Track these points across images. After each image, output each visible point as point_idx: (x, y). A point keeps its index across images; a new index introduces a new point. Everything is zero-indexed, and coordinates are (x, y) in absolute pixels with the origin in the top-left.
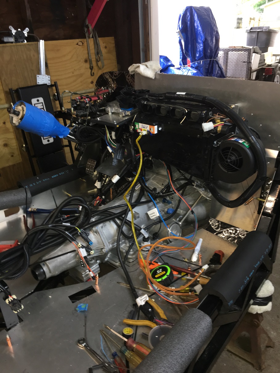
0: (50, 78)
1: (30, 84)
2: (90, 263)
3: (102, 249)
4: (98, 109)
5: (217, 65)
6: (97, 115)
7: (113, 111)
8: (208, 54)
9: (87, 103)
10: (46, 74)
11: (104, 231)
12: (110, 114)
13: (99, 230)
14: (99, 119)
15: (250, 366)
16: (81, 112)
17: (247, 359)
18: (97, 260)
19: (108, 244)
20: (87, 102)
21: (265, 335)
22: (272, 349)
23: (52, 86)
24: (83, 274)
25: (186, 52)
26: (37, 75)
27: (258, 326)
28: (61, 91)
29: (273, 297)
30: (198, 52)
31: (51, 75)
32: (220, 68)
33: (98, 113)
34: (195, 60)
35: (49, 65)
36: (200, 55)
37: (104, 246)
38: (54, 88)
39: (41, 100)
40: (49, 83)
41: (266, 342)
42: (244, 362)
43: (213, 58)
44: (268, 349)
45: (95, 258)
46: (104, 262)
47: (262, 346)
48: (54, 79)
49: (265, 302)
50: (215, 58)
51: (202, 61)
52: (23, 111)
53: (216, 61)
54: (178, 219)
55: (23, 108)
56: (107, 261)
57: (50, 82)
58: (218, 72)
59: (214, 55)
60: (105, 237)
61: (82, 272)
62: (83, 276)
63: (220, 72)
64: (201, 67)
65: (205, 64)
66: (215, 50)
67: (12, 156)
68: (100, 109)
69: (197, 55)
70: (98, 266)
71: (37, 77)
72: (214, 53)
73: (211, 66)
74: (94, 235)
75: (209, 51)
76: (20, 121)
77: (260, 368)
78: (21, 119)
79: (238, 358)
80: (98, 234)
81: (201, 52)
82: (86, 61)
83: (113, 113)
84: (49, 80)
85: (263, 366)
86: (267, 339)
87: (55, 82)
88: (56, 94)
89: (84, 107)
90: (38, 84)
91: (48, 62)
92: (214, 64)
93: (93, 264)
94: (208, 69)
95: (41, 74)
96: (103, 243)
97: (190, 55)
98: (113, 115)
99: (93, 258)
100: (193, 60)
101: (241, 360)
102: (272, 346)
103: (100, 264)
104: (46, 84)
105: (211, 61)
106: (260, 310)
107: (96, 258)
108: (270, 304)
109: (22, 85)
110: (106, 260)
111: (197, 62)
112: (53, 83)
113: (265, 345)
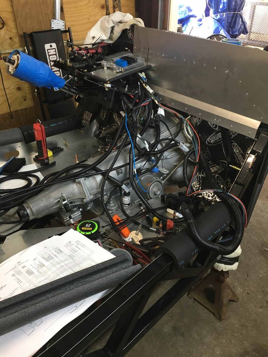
0: (64, 23)
1: (44, 28)
2: (73, 210)
3: (84, 199)
4: (95, 62)
5: (241, 19)
6: (93, 69)
7: (108, 66)
8: (232, 7)
9: (83, 56)
10: (61, 19)
11: (86, 183)
12: (105, 68)
13: (81, 182)
14: (93, 74)
15: (212, 315)
16: (77, 65)
17: (210, 309)
18: (79, 208)
19: (89, 195)
20: (84, 54)
21: (229, 290)
22: (235, 303)
23: (65, 31)
24: (65, 220)
25: (210, 2)
26: (52, 20)
27: (223, 282)
28: (74, 38)
29: (240, 258)
30: (222, 4)
31: (66, 20)
32: (244, 23)
33: (95, 67)
34: (218, 12)
35: (65, 10)
36: (224, 6)
37: (85, 196)
38: (68, 33)
39: (54, 45)
40: (63, 29)
41: (230, 296)
42: (207, 311)
43: (237, 11)
44: (231, 302)
45: (77, 206)
46: (86, 210)
47: (224, 299)
48: (69, 24)
49: (231, 262)
50: (239, 12)
51: (225, 13)
52: (18, 60)
53: (240, 15)
54: (162, 178)
55: (18, 57)
56: (89, 210)
57: (64, 27)
58: (240, 27)
59: (238, 8)
60: (86, 188)
61: (64, 217)
62: (65, 221)
63: (243, 27)
64: (224, 20)
65: (228, 17)
66: (240, 2)
67: (25, 100)
68: (97, 62)
69: (221, 7)
70: (80, 213)
71: (52, 22)
72: (239, 6)
73: (234, 19)
74: (77, 185)
75: (234, 4)
76: (15, 69)
77: (220, 319)
78: (16, 68)
79: (202, 307)
80: (80, 185)
81: (225, 4)
82: (103, 7)
83: (108, 68)
84: (63, 26)
85: (224, 316)
86: (231, 294)
87: (69, 28)
88: (69, 40)
89: (80, 60)
90: (52, 28)
91: (64, 6)
92: (237, 18)
93: (75, 212)
94: (230, 23)
95: (56, 19)
96: (85, 194)
97: (213, 6)
98: (108, 70)
99: (75, 206)
100: (216, 12)
101: (204, 308)
102: (235, 300)
103: (81, 212)
104: (60, 30)
105: (234, 14)
106: (225, 268)
107: (79, 207)
108: (236, 264)
109: (36, 29)
110: (88, 208)
111: (220, 15)
112: (67, 29)
113: (228, 299)
